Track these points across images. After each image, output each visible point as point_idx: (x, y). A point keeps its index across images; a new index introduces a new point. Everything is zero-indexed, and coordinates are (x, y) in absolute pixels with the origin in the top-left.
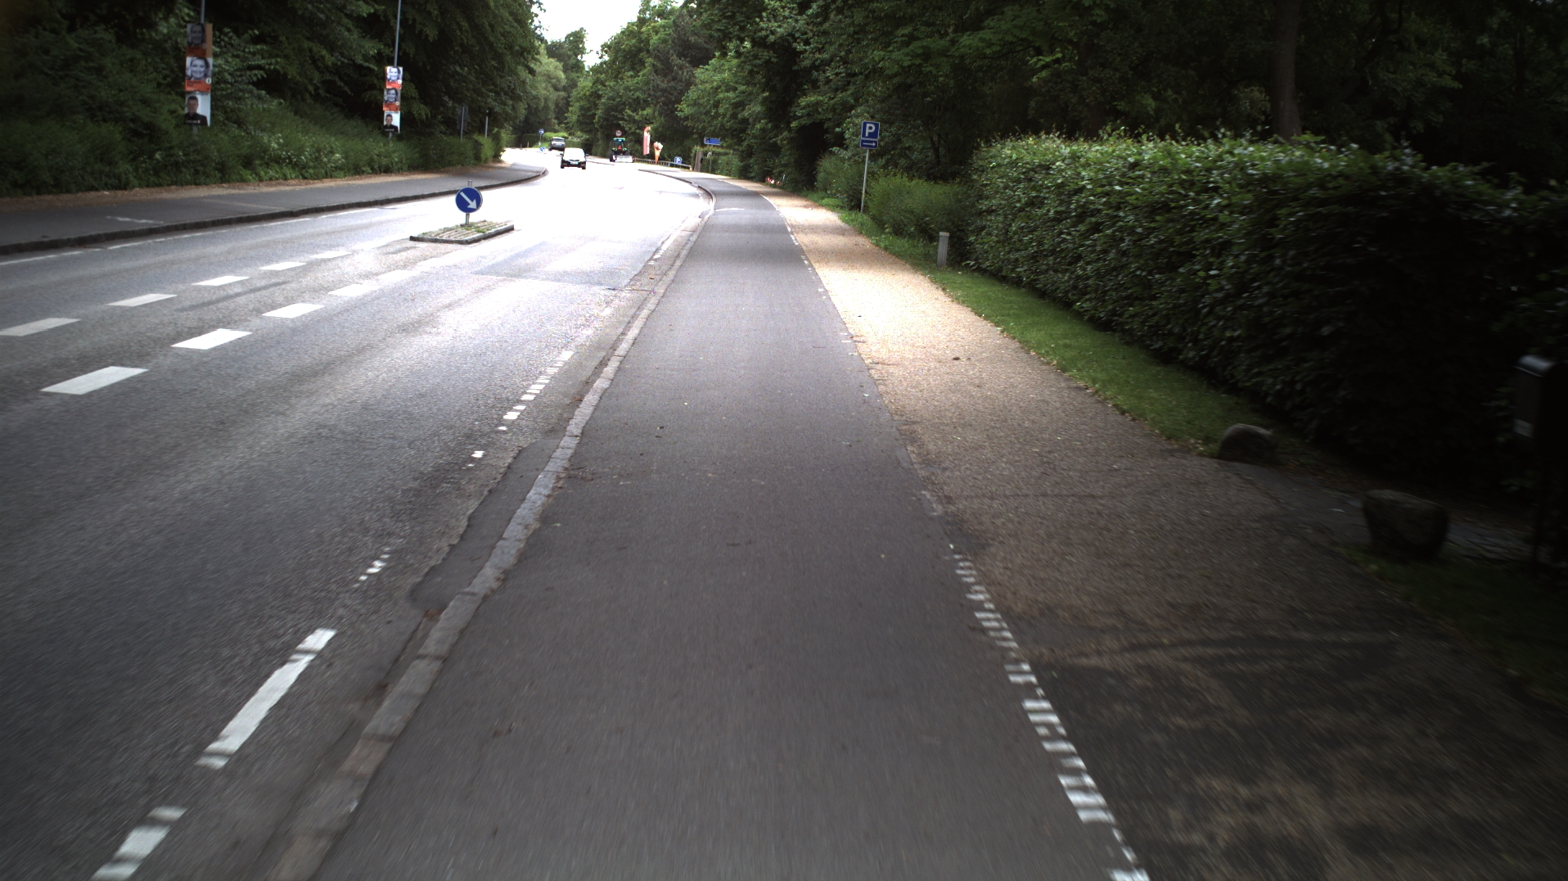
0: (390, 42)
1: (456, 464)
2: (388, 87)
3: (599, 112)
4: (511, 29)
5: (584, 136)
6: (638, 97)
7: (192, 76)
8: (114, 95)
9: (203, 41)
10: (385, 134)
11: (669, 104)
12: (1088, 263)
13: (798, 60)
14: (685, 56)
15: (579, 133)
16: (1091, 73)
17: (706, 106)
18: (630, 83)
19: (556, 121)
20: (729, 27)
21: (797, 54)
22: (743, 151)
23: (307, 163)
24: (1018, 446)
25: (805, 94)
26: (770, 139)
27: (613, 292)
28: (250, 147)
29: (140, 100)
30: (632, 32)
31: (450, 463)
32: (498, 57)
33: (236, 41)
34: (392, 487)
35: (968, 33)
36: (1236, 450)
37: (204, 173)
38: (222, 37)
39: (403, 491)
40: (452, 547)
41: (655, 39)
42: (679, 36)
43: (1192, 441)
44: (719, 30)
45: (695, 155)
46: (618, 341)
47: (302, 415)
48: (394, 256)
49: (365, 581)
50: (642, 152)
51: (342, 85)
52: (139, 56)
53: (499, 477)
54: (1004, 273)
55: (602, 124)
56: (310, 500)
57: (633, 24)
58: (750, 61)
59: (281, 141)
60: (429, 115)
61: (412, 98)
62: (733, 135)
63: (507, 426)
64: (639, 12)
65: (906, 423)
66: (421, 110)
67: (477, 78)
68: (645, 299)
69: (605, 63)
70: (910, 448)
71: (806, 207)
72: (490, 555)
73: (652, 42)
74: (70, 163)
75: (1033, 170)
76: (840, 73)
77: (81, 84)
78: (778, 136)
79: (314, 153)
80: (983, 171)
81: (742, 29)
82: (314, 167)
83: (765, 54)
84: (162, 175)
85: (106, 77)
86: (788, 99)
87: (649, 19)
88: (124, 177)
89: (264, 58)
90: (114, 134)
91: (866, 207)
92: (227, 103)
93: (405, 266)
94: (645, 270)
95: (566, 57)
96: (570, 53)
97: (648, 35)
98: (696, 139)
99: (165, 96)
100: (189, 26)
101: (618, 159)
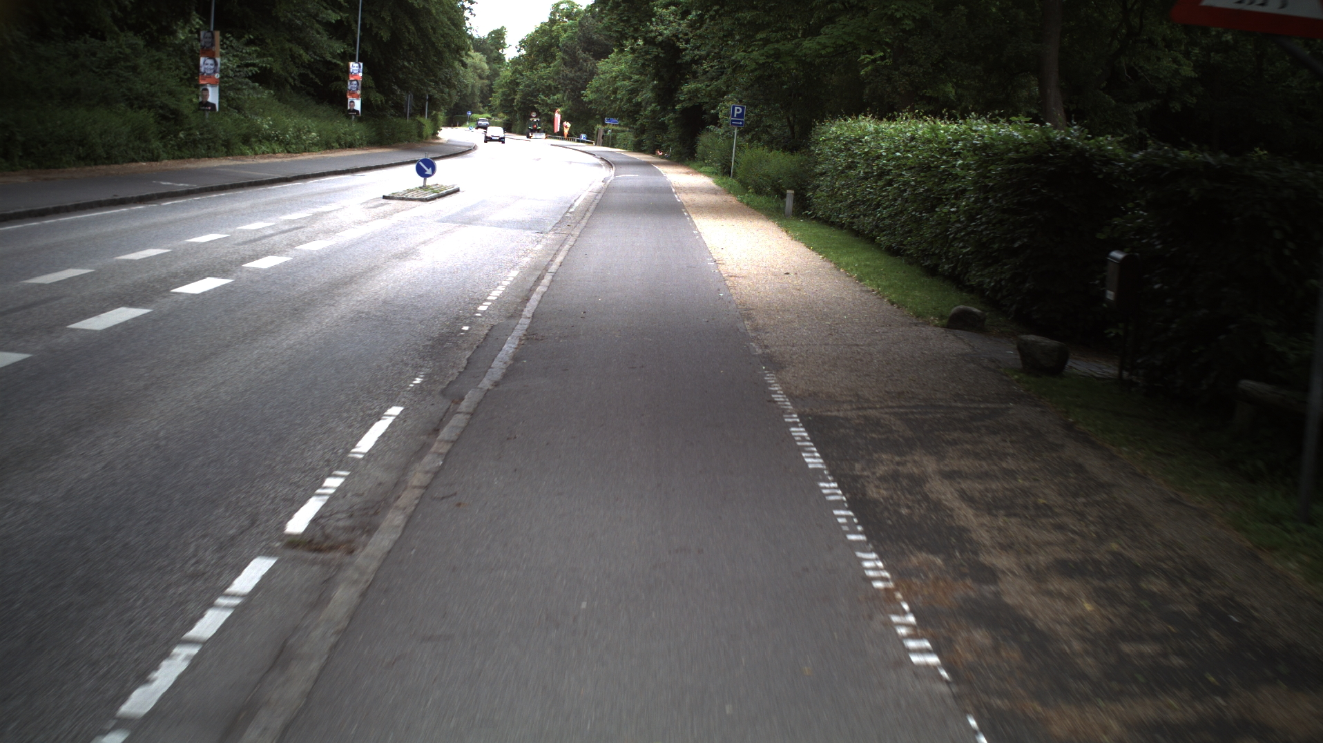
0: (351, 42)
1: (453, 333)
2: (351, 79)
3: (518, 97)
4: (449, 32)
5: (504, 117)
6: (549, 85)
7: (205, 72)
8: (147, 88)
9: (213, 45)
10: (349, 117)
11: (576, 92)
12: (884, 209)
13: (681, 56)
14: (589, 51)
15: (501, 115)
16: (901, 68)
17: (606, 93)
18: (543, 73)
19: (481, 105)
20: (626, 29)
21: (679, 51)
22: (637, 129)
23: (290, 140)
24: (817, 321)
25: (687, 83)
26: (659, 119)
27: (542, 235)
28: (248, 128)
29: (167, 92)
30: (544, 30)
31: (448, 333)
32: (439, 54)
33: (235, 43)
34: (416, 344)
35: (809, 38)
36: (958, 322)
37: (214, 149)
38: (225, 40)
39: (423, 346)
40: (460, 372)
41: (564, 37)
42: (584, 34)
43: (932, 318)
44: (617, 31)
45: (598, 132)
46: (549, 265)
47: (344, 306)
48: (374, 209)
49: (412, 387)
50: (554, 130)
51: (314, 77)
52: (164, 57)
53: (482, 340)
54: (832, 220)
55: (520, 107)
56: (367, 350)
57: (545, 24)
58: (643, 56)
59: (271, 123)
60: (384, 101)
61: (370, 87)
62: (629, 116)
63: (481, 313)
64: (551, 15)
65: (746, 309)
66: (377, 98)
67: (421, 71)
68: (565, 239)
69: (522, 56)
70: (746, 322)
71: (687, 173)
72: (485, 375)
73: (561, 40)
74: (118, 141)
75: (850, 142)
76: (714, 66)
77: (121, 79)
78: (665, 117)
79: (296, 132)
80: (818, 144)
81: (636, 30)
82: (296, 144)
83: (655, 51)
84: (184, 149)
85: (140, 74)
86: (673, 87)
87: (559, 20)
88: (156, 151)
89: (257, 57)
90: (148, 118)
91: (734, 173)
92: (230, 93)
93: (385, 216)
94: (563, 219)
95: (489, 51)
96: (492, 48)
97: (558, 33)
98: (598, 119)
99: (184, 87)
100: (203, 33)
101: (534, 136)
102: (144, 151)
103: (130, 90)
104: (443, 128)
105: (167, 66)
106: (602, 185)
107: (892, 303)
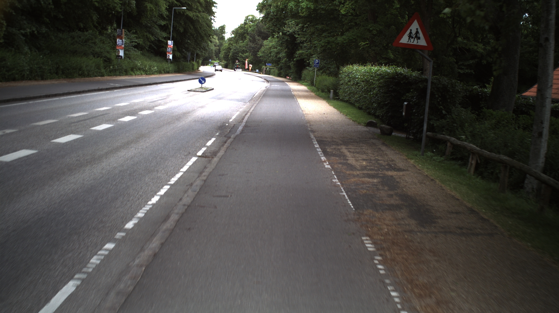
0: (168, 32)
2: (168, 47)
3: (231, 54)
4: (206, 28)
5: (226, 62)
6: (244, 49)
7: (119, 45)
8: (99, 50)
9: (122, 34)
11: (255, 52)
12: (357, 95)
13: (296, 40)
14: (260, 36)
15: (224, 61)
17: (267, 53)
18: (241, 44)
19: (215, 57)
20: (275, 29)
21: (295, 38)
22: (279, 68)
23: (147, 70)
25: (299, 50)
26: (288, 64)
27: (245, 103)
28: (133, 65)
29: (107, 52)
30: (242, 27)
31: (223, 125)
32: (202, 37)
33: (129, 34)
35: (340, 36)
36: (369, 124)
39: (216, 127)
40: (228, 133)
41: (250, 29)
42: (258, 29)
43: (362, 124)
44: (272, 30)
45: (263, 69)
48: (185, 95)
49: (217, 135)
50: (245, 68)
51: (154, 46)
52: (105, 39)
53: (232, 127)
55: (231, 58)
57: (242, 24)
58: (282, 39)
59: (141, 63)
60: (180, 55)
61: (175, 50)
62: (276, 63)
63: (230, 121)
64: (245, 21)
66: (178, 54)
67: (194, 44)
69: (233, 37)
71: (298, 85)
72: (235, 133)
73: (249, 30)
74: (91, 69)
75: (349, 73)
76: (309, 44)
77: (90, 47)
78: (290, 63)
79: (149, 67)
80: (341, 74)
81: (279, 29)
82: (149, 71)
83: (286, 38)
84: (112, 73)
85: (96, 45)
86: (293, 52)
87: (248, 23)
88: (103, 73)
89: (136, 39)
90: (100, 61)
91: (315, 85)
92: (127, 52)
93: (191, 96)
94: (252, 99)
95: (219, 35)
96: (220, 33)
97: (248, 28)
98: (263, 63)
99: (112, 50)
100: (118, 30)
101: (237, 70)
102: (99, 73)
103: (94, 51)
104: (201, 67)
105: (106, 42)
106: (265, 88)
107: (353, 121)
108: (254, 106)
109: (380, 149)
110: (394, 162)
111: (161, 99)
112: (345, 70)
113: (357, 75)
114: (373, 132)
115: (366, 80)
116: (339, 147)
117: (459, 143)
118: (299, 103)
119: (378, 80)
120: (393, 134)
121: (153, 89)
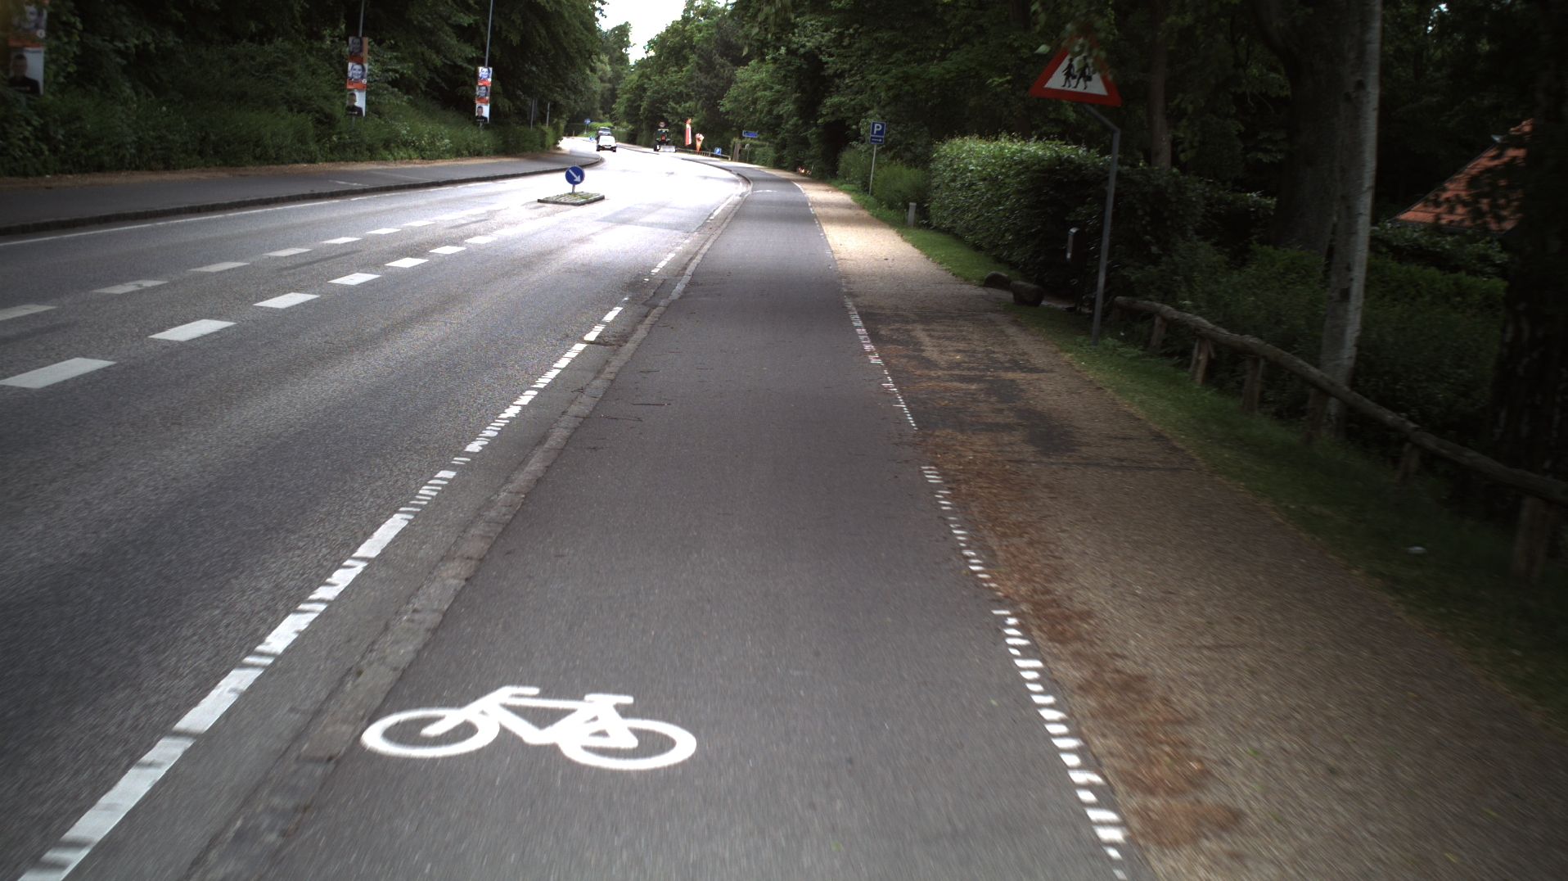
0: (479, 46)
1: (639, 281)
2: (480, 84)
3: (644, 104)
5: (630, 126)
6: (681, 91)
7: (352, 78)
8: (304, 92)
9: (361, 50)
10: (476, 124)
11: (712, 100)
12: (971, 213)
13: (824, 68)
14: (727, 56)
15: (625, 124)
17: (745, 103)
18: (674, 77)
19: (601, 112)
20: (767, 37)
21: (822, 63)
22: (778, 144)
23: (425, 147)
25: (830, 97)
26: (801, 133)
27: (687, 233)
28: (389, 133)
29: (322, 96)
30: (676, 30)
31: (636, 281)
32: (571, 60)
33: (381, 50)
35: (936, 62)
36: (992, 282)
39: (622, 285)
40: (652, 295)
41: (698, 36)
42: (722, 37)
44: (758, 40)
45: (734, 147)
48: (532, 211)
49: (623, 301)
50: (684, 142)
51: (441, 81)
52: (316, 62)
53: (659, 284)
55: (647, 115)
57: (678, 22)
58: (785, 66)
59: (409, 129)
60: (509, 107)
61: (497, 93)
62: (769, 129)
63: (655, 273)
64: (684, 12)
66: (505, 104)
67: (548, 76)
68: (710, 236)
69: (651, 57)
71: (827, 190)
72: (669, 296)
73: (695, 39)
74: (285, 143)
75: (954, 159)
78: (807, 130)
79: (430, 139)
80: (934, 160)
81: (778, 39)
82: (430, 150)
83: (797, 62)
84: (335, 153)
85: (296, 78)
86: (816, 100)
87: (694, 18)
88: (313, 154)
89: (397, 63)
90: (307, 121)
91: (872, 189)
92: (373, 98)
93: (548, 215)
94: (704, 225)
95: (612, 51)
96: (615, 46)
97: (692, 33)
98: (734, 129)
99: (336, 92)
100: (351, 39)
101: (662, 149)
102: (304, 153)
103: (288, 93)
104: (565, 138)
105: (320, 71)
106: (738, 198)
107: (954, 275)
108: (711, 240)
109: (1002, 332)
110: (1026, 357)
111: (474, 219)
112: (945, 150)
113: (971, 163)
114: (997, 299)
115: (989, 174)
116: (909, 327)
117: (1176, 317)
118: (825, 235)
119: (1018, 174)
120: (1044, 303)
121: (447, 197)
